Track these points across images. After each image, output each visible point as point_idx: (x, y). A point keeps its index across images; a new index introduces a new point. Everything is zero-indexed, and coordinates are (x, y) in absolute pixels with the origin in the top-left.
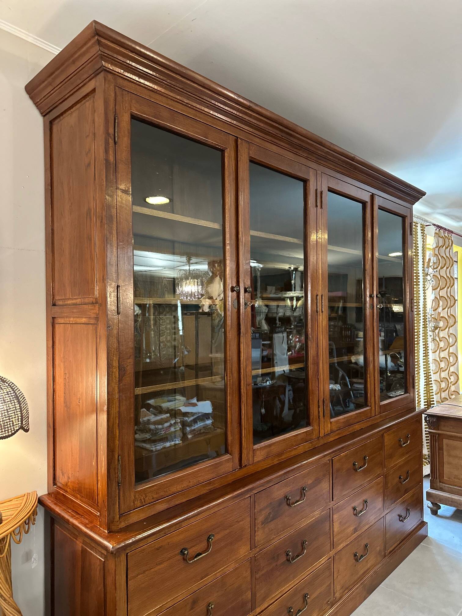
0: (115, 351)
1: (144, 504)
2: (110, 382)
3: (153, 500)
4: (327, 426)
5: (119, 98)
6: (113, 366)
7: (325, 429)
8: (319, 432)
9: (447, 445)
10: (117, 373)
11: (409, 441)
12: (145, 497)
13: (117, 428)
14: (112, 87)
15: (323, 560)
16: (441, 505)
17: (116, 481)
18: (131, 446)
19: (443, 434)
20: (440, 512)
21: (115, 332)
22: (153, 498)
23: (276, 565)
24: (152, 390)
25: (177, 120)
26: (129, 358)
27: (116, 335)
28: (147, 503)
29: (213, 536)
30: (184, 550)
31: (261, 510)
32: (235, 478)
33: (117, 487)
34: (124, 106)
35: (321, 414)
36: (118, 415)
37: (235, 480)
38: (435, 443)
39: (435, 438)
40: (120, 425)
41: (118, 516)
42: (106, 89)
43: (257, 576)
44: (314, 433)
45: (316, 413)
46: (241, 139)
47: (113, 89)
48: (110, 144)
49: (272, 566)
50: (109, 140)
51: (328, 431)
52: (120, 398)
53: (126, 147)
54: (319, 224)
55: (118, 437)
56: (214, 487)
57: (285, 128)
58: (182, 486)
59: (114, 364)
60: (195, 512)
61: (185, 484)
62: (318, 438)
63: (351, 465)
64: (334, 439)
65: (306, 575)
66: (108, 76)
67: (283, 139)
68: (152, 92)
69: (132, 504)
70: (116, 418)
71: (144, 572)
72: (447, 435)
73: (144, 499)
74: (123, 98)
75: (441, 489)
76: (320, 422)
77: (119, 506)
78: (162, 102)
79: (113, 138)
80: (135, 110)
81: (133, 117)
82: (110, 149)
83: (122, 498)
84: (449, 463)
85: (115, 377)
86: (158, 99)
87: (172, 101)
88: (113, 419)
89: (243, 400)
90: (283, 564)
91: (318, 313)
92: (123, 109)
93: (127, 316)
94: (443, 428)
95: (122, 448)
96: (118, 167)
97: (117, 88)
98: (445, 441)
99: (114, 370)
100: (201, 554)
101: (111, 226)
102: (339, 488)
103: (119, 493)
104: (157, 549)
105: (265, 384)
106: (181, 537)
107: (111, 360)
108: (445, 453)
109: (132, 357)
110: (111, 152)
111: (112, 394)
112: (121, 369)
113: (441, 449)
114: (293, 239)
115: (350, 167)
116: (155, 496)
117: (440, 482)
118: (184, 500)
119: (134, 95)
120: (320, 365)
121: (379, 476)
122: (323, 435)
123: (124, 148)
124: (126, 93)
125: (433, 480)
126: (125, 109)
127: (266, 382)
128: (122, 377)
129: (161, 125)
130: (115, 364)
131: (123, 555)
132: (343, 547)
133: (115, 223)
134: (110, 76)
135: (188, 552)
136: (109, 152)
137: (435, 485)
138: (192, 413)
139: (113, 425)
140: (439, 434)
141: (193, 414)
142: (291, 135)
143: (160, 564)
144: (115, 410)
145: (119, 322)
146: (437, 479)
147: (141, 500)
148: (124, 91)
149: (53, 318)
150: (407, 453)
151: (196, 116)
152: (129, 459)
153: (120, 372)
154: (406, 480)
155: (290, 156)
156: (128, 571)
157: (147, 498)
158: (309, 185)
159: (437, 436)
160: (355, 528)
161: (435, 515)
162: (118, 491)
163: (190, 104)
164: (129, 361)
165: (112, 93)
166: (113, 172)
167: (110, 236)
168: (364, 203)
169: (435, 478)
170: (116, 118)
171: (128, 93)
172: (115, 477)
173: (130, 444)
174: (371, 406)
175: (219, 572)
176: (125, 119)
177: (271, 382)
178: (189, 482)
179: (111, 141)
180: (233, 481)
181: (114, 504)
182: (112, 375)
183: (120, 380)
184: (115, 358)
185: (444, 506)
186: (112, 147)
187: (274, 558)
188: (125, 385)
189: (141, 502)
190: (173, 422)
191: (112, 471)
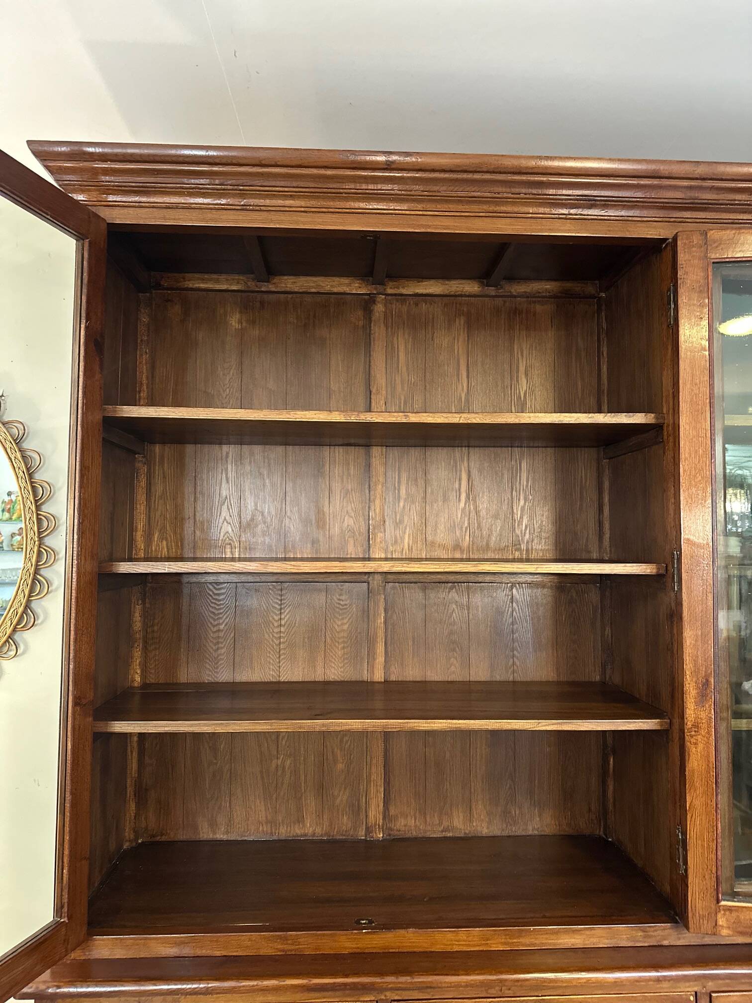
32: (358, 948)
37: (359, 951)
56: (295, 950)
87: (214, 212)
118: (218, 953)
142: (541, 184)
163: (250, 206)
180: (351, 951)
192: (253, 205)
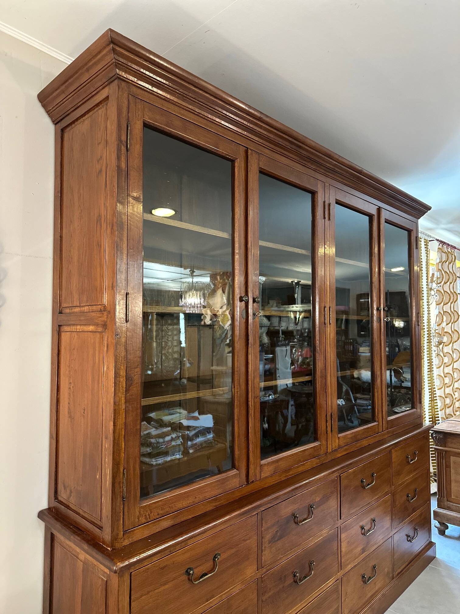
0: (123, 360)
1: (149, 520)
2: (117, 392)
3: (158, 517)
4: (335, 442)
5: (132, 105)
6: (120, 375)
7: (333, 445)
8: (327, 447)
9: (455, 463)
10: (124, 382)
11: (416, 458)
12: (149, 513)
13: (123, 439)
14: (125, 95)
15: (331, 582)
16: (448, 525)
17: (120, 496)
18: (137, 459)
19: (449, 451)
20: (447, 532)
21: (123, 340)
22: (158, 515)
23: (283, 587)
24: (158, 401)
25: (189, 129)
26: (137, 367)
27: (123, 344)
28: (152, 519)
29: (220, 555)
30: (189, 570)
31: (268, 528)
32: (242, 495)
33: (122, 502)
34: (137, 114)
35: (329, 429)
36: (123, 427)
37: (242, 496)
38: (442, 460)
39: (442, 455)
40: (126, 437)
41: (122, 533)
42: (120, 96)
43: (264, 598)
44: (322, 448)
45: (324, 428)
46: (251, 149)
47: (127, 97)
48: (122, 151)
49: (278, 589)
50: (121, 147)
51: (336, 446)
52: (126, 409)
53: (138, 155)
54: (327, 236)
55: (123, 449)
56: (220, 504)
57: (295, 139)
58: (188, 502)
59: (121, 373)
60: (202, 529)
61: (190, 500)
62: (326, 453)
63: (358, 483)
64: (342, 455)
65: (313, 598)
66: (121, 84)
67: (292, 151)
68: (165, 101)
69: (137, 520)
70: (122, 429)
71: (148, 592)
72: (453, 452)
73: (149, 515)
74: (136, 106)
75: (449, 509)
76: (328, 437)
77: (123, 522)
78: (174, 111)
79: (125, 145)
80: (147, 118)
81: (146, 125)
82: (122, 156)
83: (126, 513)
84: (456, 481)
85: (122, 387)
86: (170, 107)
87: (184, 111)
88: (119, 430)
89: (251, 413)
90: (290, 585)
91: (326, 325)
92: (136, 117)
93: (135, 325)
94: (450, 445)
95: (128, 462)
96: (130, 174)
97: (130, 96)
98: (452, 458)
99: (122, 380)
100: (206, 574)
101: (122, 233)
102: (347, 506)
103: (123, 508)
104: (163, 568)
105: (267, 399)
106: (187, 555)
107: (118, 369)
108: (452, 471)
109: (140, 366)
110: (123, 158)
111: (119, 405)
112: (128, 379)
113: (448, 466)
114: (301, 250)
115: (358, 180)
116: (161, 512)
117: (447, 500)
118: (190, 517)
119: (147, 104)
120: (327, 378)
121: (387, 494)
122: (331, 450)
123: (136, 155)
124: (139, 101)
125: (440, 498)
126: (137, 116)
127: (269, 396)
128: (129, 387)
129: (172, 133)
130: (123, 373)
131: (127, 575)
132: (350, 568)
133: (126, 230)
134: (123, 84)
135: (193, 572)
136: (121, 159)
137: (442, 504)
138: (193, 426)
139: (119, 436)
140: (446, 451)
141: (195, 428)
142: (300, 147)
143: (165, 584)
144: (121, 421)
145: (128, 330)
146: (444, 497)
147: (146, 516)
148: (137, 99)
149: (60, 326)
150: (415, 470)
151: (208, 126)
152: (134, 473)
153: (127, 382)
154: (413, 499)
155: (299, 167)
156: (132, 592)
157: (152, 514)
158: (317, 197)
159: (444, 453)
160: (363, 549)
161: (443, 535)
162: (122, 507)
163: (201, 114)
164: (136, 370)
165: (125, 101)
166: (125, 178)
167: (120, 243)
168: (371, 216)
169: (442, 497)
170: (129, 125)
171: (141, 102)
172: (120, 491)
173: (136, 457)
174: (378, 422)
175: (225, 594)
176: (138, 127)
177: (273, 396)
178: (195, 498)
179: (123, 148)
180: (239, 497)
181: (118, 520)
182: (119, 384)
183: (127, 390)
184: (122, 368)
185: (452, 525)
186: (124, 154)
187: (281, 579)
188: (132, 395)
189: (146, 518)
190: (174, 436)
191: (117, 485)
192: (203, 115)
